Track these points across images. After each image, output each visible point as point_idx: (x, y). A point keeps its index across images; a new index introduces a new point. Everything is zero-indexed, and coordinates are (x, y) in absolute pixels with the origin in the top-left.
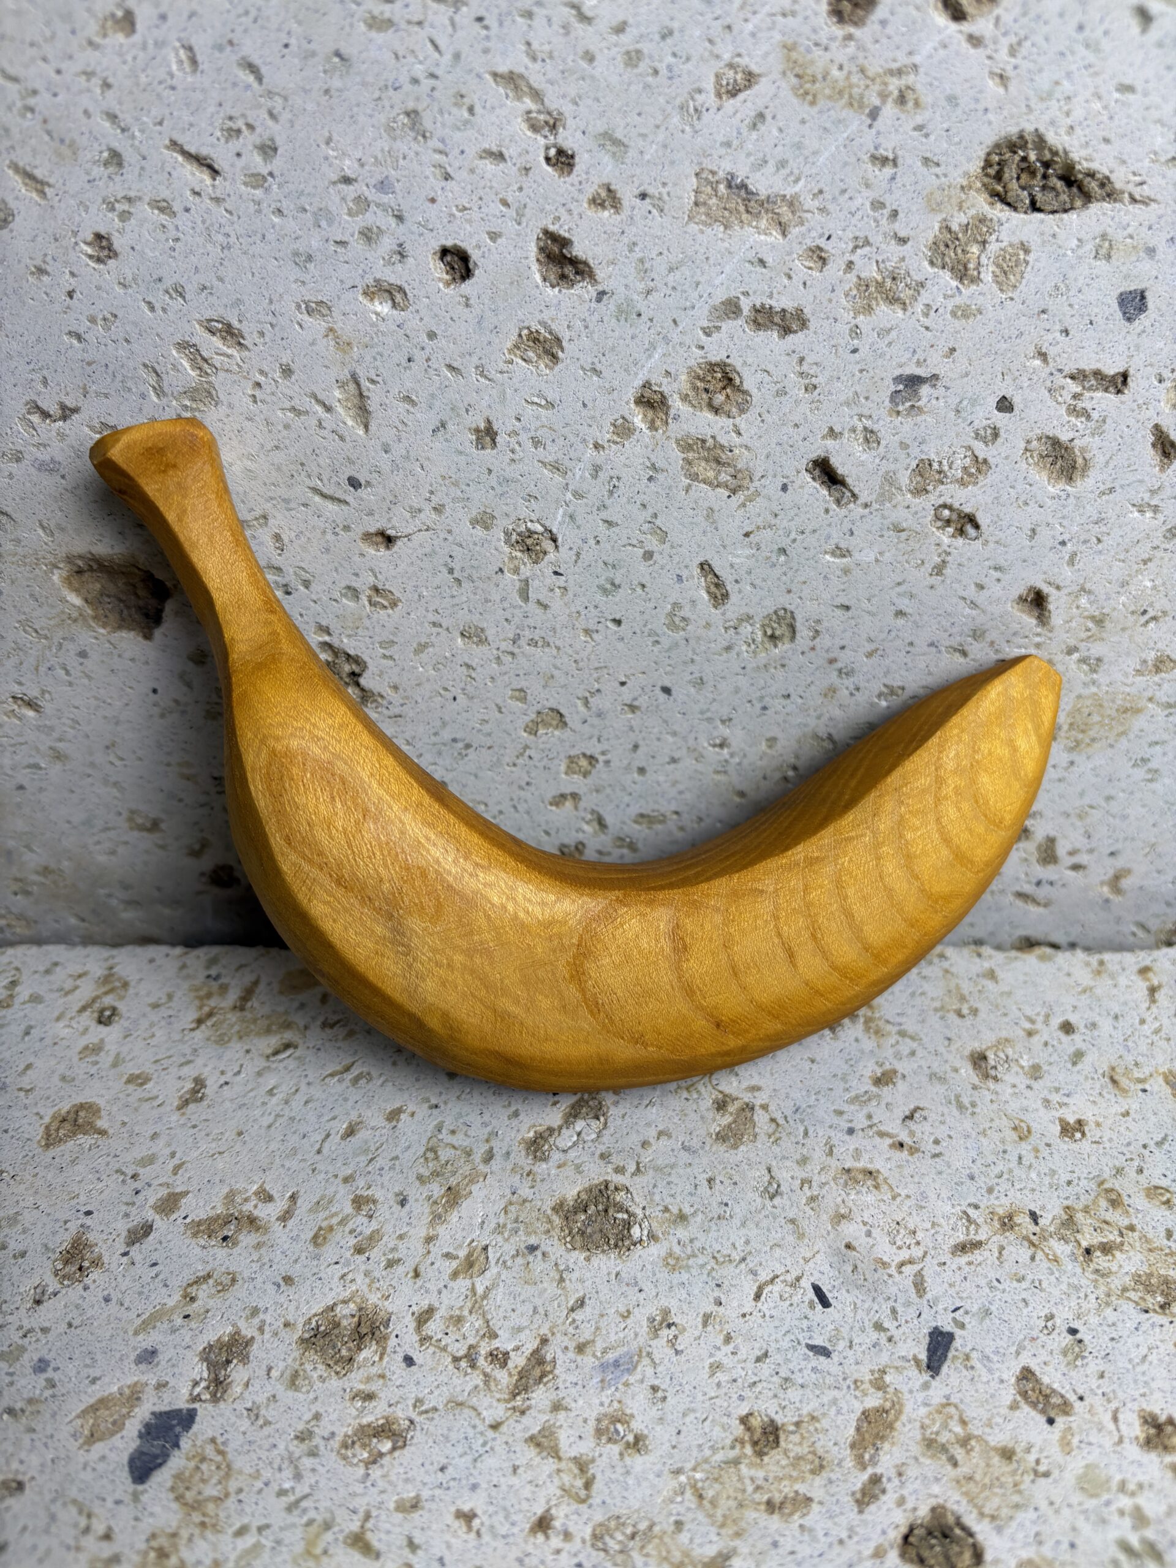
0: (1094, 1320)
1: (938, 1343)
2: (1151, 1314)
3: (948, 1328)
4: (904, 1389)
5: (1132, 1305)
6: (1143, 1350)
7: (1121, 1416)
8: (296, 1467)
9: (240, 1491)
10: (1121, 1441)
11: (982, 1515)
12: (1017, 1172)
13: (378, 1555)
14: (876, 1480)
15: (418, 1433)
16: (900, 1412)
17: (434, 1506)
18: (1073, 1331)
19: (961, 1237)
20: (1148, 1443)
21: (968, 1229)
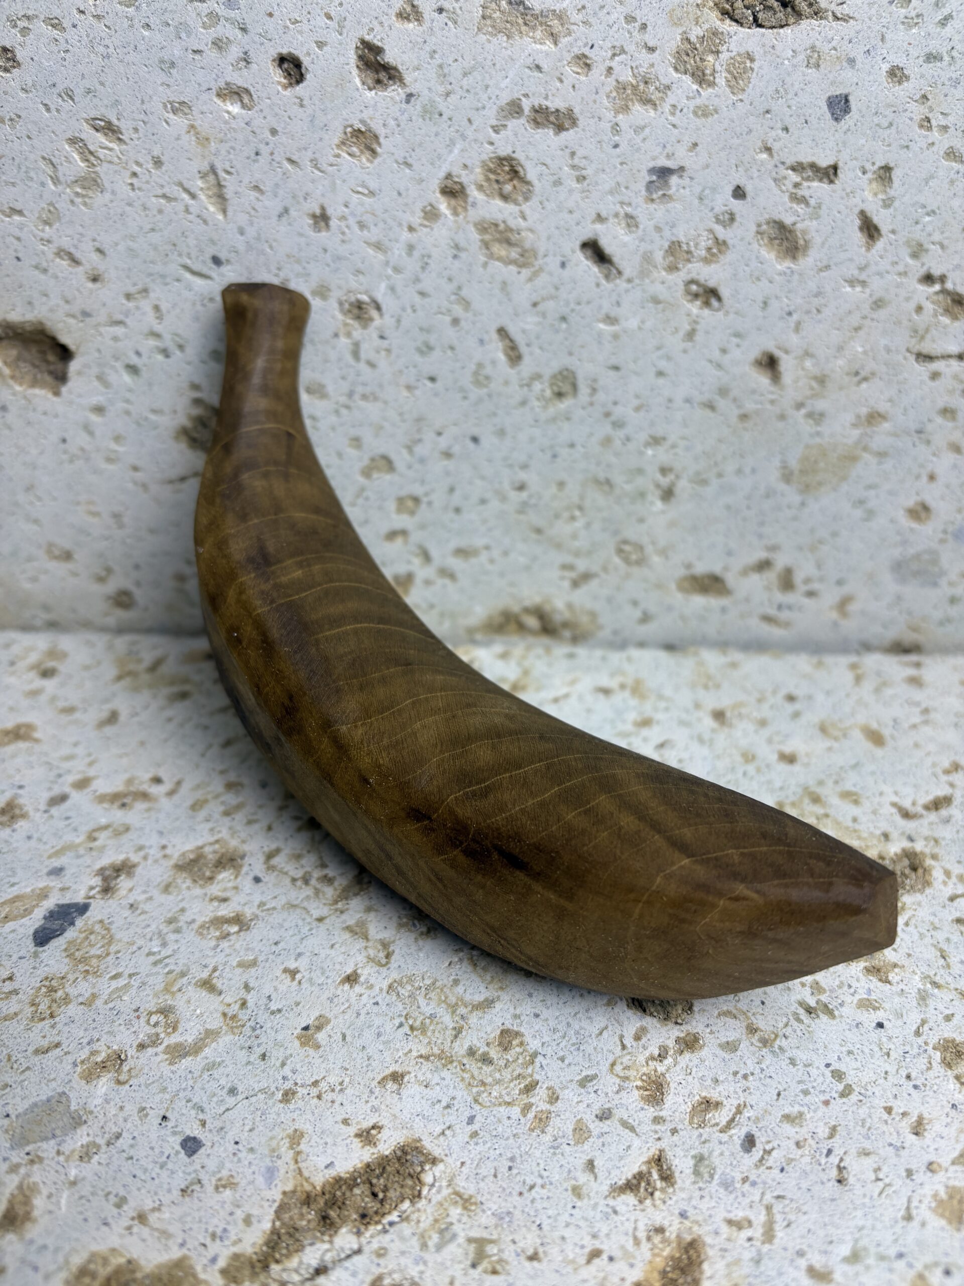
8: (164, 939)
9: (119, 952)
13: (220, 993)
15: (261, 924)
17: (267, 965)
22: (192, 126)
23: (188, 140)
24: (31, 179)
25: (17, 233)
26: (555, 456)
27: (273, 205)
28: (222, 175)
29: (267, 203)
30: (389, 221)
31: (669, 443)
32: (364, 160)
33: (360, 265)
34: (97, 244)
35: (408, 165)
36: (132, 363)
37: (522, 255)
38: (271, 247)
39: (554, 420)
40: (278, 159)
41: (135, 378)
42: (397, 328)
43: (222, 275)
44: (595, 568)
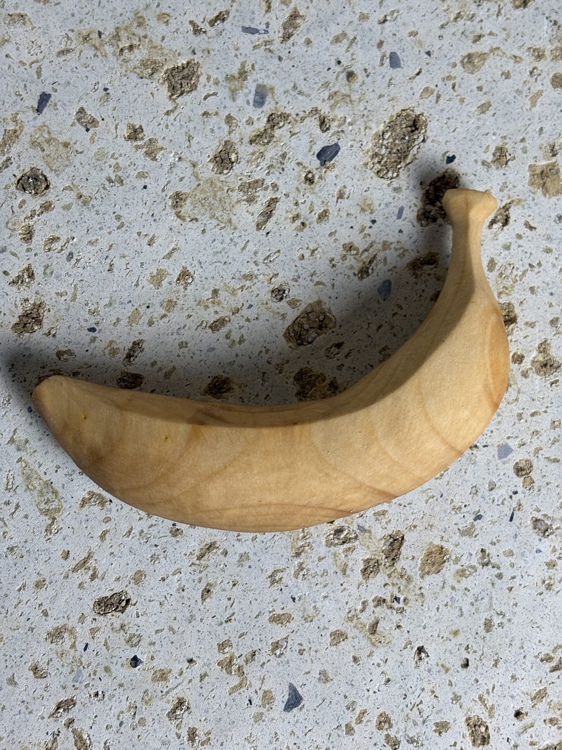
0: (116, 84)
1: (43, 99)
2: (144, 79)
3: (50, 93)
4: (26, 121)
5: (136, 75)
6: (136, 96)
7: (118, 127)
10: (117, 136)
11: (51, 170)
12: (97, 10)
14: (9, 159)
16: (22, 131)
18: (106, 89)
19: (63, 47)
20: (129, 138)
21: (67, 42)
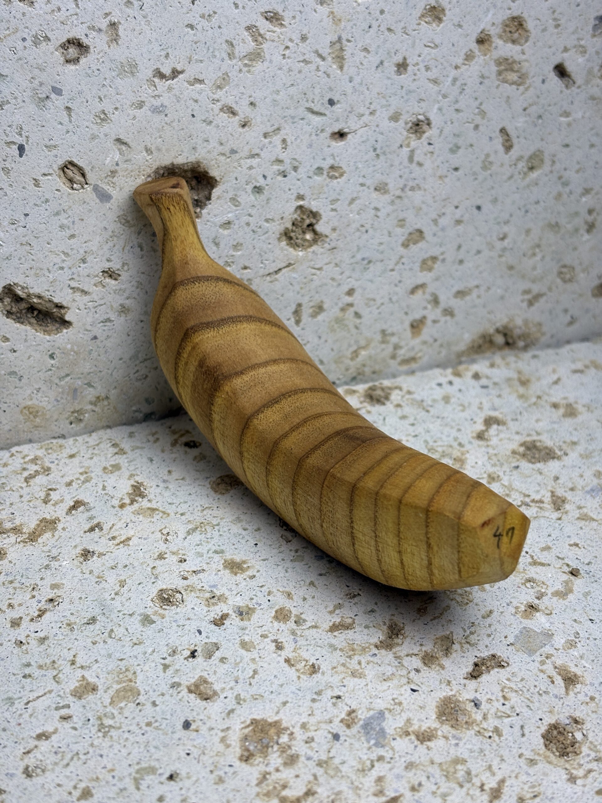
22: (332, 13)
23: (327, 22)
24: (215, 56)
25: (196, 96)
26: (527, 211)
27: (374, 59)
28: (344, 42)
29: (371, 59)
30: (445, 64)
31: (593, 192)
32: (434, 25)
33: (423, 96)
34: (252, 99)
35: (460, 26)
36: (258, 185)
37: (520, 78)
38: (368, 89)
39: (528, 186)
40: (381, 30)
41: (257, 195)
42: (440, 136)
43: (333, 112)
44: (544, 290)
